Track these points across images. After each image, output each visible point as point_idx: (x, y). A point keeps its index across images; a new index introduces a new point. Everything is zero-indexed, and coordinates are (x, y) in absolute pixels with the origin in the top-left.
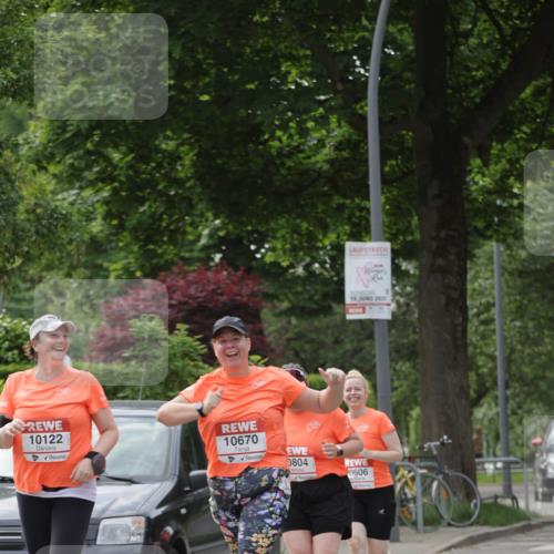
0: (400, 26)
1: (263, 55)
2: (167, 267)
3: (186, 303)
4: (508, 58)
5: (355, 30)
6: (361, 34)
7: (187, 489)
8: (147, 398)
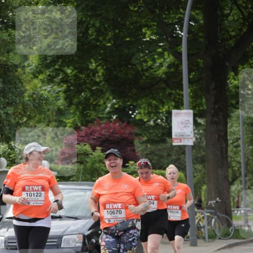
0: (197, 12)
1: (134, 25)
2: (92, 121)
3: (100, 138)
4: (246, 26)
5: (177, 14)
6: (179, 16)
8: (83, 181)
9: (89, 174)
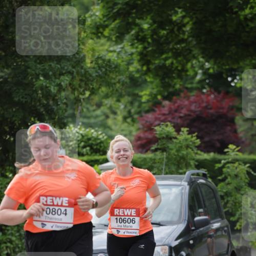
3: (189, 115)
7: (193, 228)
8: (167, 174)
9: (174, 164)
